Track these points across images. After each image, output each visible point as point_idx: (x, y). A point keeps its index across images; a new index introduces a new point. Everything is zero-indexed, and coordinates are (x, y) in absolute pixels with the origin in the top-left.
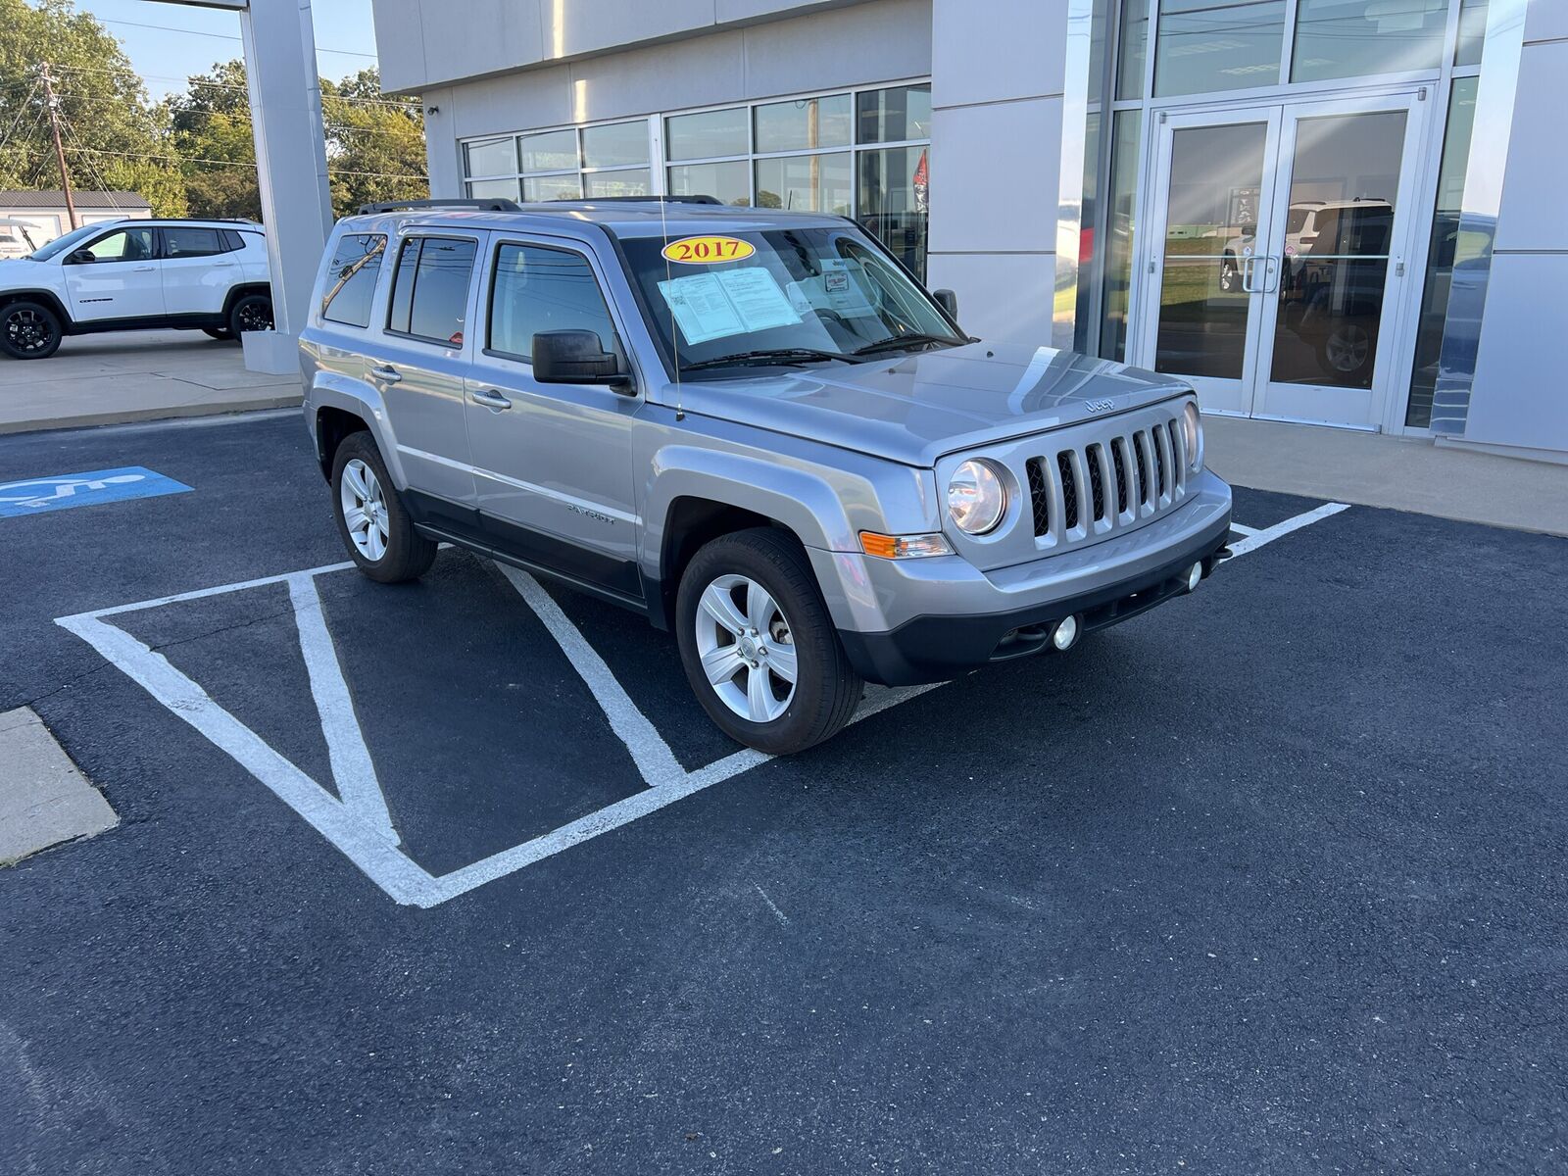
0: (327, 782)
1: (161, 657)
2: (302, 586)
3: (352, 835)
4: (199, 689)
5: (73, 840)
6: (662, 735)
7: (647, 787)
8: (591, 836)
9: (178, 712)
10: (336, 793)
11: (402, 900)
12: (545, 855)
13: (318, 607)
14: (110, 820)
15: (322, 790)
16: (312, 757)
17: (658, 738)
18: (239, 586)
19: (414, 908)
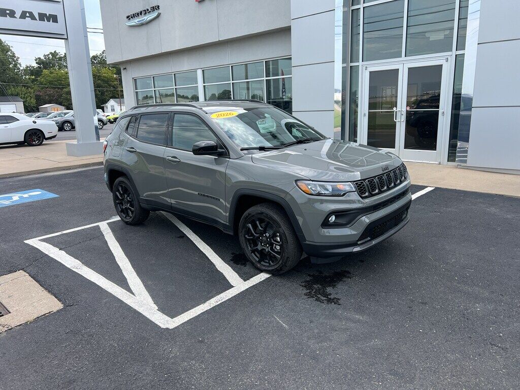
0: (129, 290)
1: (63, 252)
2: (104, 226)
3: (142, 307)
4: (79, 262)
5: (49, 313)
6: (234, 270)
7: (233, 287)
8: (218, 303)
9: (74, 270)
10: (133, 294)
11: (163, 326)
12: (205, 310)
13: (111, 233)
14: (60, 306)
15: (128, 293)
16: (122, 282)
17: (232, 271)
18: (83, 228)
19: (167, 329)
